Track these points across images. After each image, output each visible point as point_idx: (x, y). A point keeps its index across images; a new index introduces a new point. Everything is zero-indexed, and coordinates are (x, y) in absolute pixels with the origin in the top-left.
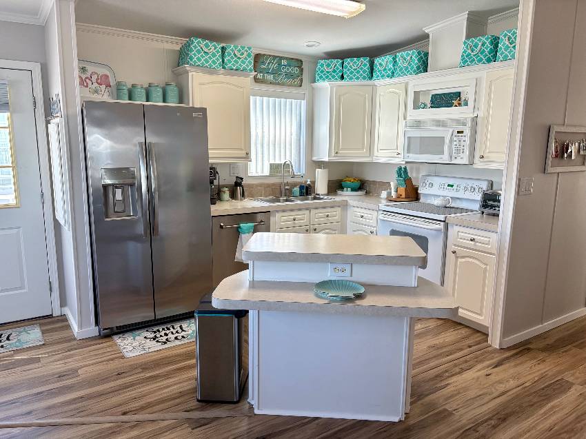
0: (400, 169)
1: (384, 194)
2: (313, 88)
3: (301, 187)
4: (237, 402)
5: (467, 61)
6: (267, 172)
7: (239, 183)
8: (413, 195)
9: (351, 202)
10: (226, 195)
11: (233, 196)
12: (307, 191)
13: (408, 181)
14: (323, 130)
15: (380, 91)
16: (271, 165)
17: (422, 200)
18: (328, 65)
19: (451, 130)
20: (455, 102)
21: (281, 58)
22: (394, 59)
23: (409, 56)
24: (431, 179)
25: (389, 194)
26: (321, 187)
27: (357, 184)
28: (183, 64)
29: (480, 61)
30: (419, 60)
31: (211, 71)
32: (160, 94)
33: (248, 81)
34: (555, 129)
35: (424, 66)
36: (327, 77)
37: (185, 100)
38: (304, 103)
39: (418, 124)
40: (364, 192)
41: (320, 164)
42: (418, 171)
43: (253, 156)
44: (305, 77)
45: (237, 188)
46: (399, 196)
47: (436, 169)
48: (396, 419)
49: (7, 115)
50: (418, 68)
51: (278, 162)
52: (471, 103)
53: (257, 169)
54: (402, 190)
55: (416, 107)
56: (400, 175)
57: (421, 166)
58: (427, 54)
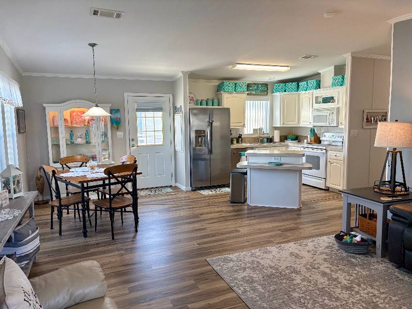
0: (311, 129)
1: (305, 141)
2: (273, 96)
3: (267, 139)
4: (244, 203)
5: (334, 85)
6: (252, 132)
7: (240, 136)
8: (318, 141)
9: (290, 144)
10: (235, 142)
11: (238, 142)
12: (270, 140)
13: (315, 135)
14: (277, 113)
15: (301, 96)
16: (254, 130)
17: (322, 143)
18: (279, 86)
19: (329, 112)
20: (332, 101)
21: (258, 84)
22: (307, 83)
23: (313, 82)
24: (326, 134)
25: (307, 141)
26: (277, 139)
27: (294, 138)
28: (220, 91)
29: (338, 85)
30: (316, 84)
31: (231, 93)
32: (211, 103)
33: (245, 95)
34: (366, 111)
35: (318, 86)
36: (278, 91)
37: (220, 104)
38: (269, 102)
39: (318, 110)
40: (297, 141)
41: (276, 128)
42: (320, 130)
43: (246, 125)
44: (269, 91)
45: (239, 139)
46: (311, 141)
47: (328, 129)
48: (296, 208)
49: (161, 113)
50: (316, 87)
51: (256, 128)
52: (336, 101)
53: (248, 131)
54: (313, 139)
55: (317, 103)
56: (311, 132)
57: (322, 128)
58: (320, 81)
